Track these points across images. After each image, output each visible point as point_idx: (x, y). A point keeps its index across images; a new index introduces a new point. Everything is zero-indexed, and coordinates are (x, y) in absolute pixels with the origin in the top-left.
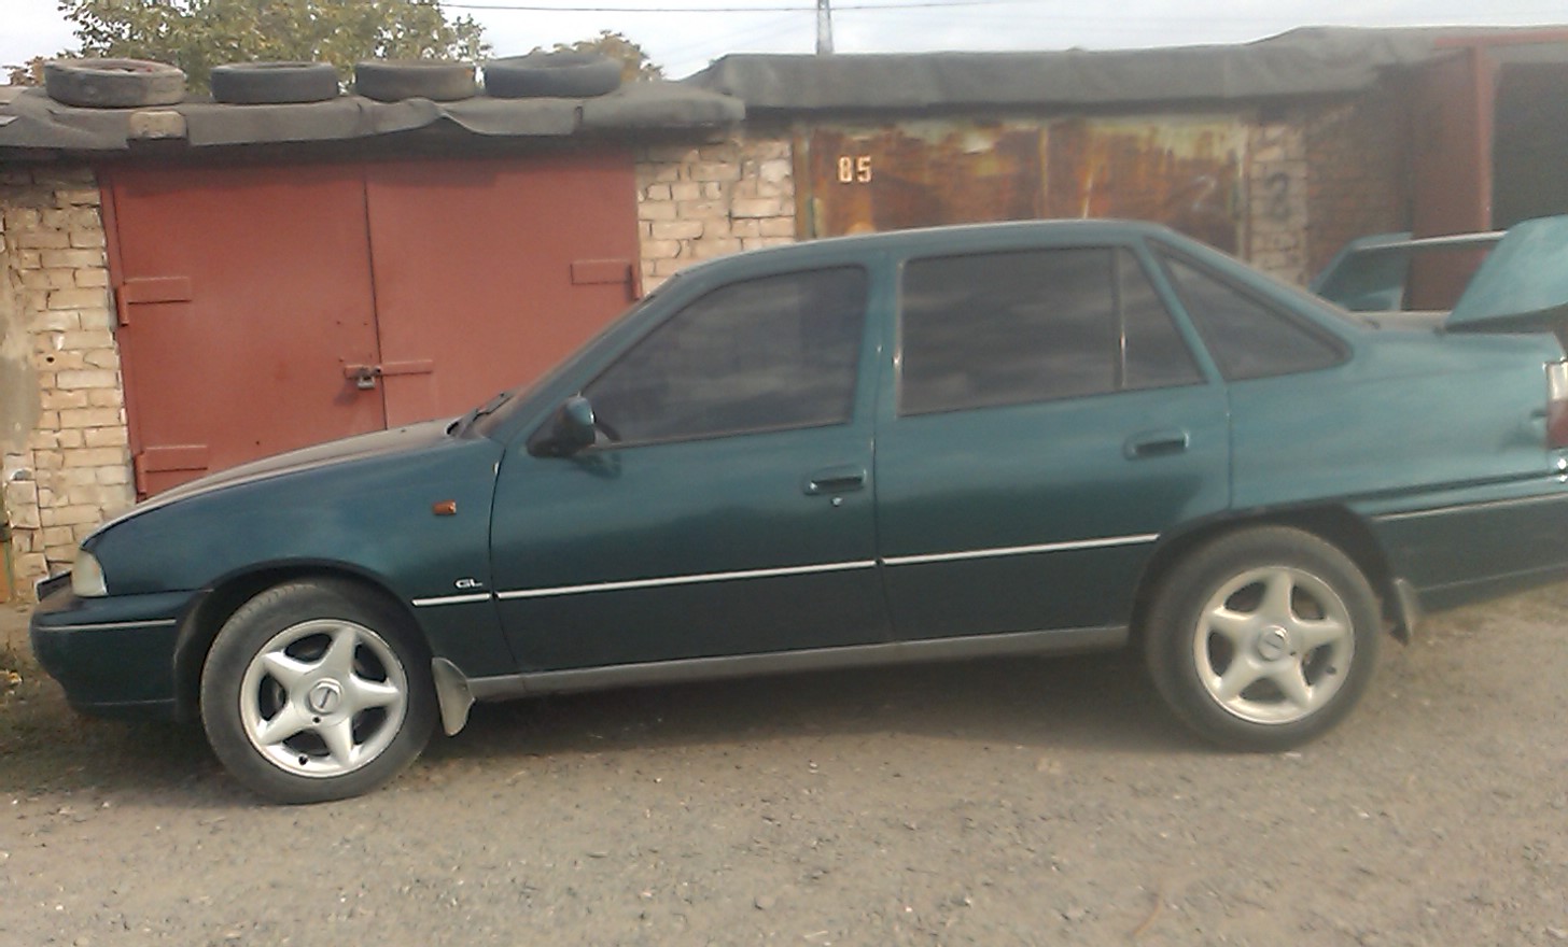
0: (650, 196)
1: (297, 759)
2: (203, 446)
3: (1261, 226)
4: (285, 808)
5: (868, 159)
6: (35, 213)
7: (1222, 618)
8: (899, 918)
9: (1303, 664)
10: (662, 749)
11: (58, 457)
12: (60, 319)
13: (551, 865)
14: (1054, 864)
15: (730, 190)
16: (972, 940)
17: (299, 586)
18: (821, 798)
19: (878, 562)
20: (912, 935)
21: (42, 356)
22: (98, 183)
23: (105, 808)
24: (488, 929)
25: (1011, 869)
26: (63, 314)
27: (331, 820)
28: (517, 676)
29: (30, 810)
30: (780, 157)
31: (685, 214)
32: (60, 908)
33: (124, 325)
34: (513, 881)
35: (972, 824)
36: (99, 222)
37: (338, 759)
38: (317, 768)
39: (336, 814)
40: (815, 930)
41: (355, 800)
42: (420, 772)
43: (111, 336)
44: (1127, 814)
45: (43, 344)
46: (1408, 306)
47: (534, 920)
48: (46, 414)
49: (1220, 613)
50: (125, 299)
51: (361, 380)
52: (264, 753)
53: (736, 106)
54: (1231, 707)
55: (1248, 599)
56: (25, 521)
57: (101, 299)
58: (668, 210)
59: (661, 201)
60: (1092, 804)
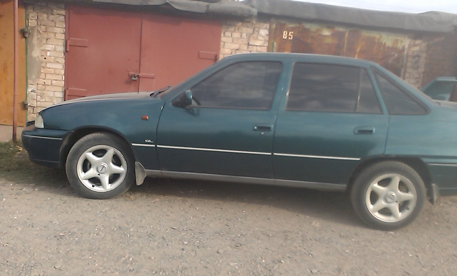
0: (225, 35)
1: (92, 185)
2: (85, 90)
3: (409, 70)
4: (86, 199)
5: (292, 33)
6: (46, 15)
7: (376, 188)
8: (260, 263)
9: (399, 205)
10: (200, 199)
11: (44, 87)
12: (49, 47)
13: (160, 229)
14: (311, 254)
15: (249, 36)
16: (281, 274)
17: (99, 134)
18: (244, 222)
19: (272, 154)
20: (263, 269)
21: (43, 57)
22: (65, 9)
23: (36, 191)
24: (136, 245)
25: (298, 254)
26: (50, 45)
27: (99, 205)
28: (160, 171)
29: (15, 188)
30: (266, 28)
31: (235, 42)
32: (16, 218)
33: (67, 51)
34: (147, 232)
35: (288, 238)
36: (64, 20)
37: (103, 187)
38: (97, 189)
39: (100, 203)
40: (234, 263)
41: (107, 200)
42: (128, 195)
43: (63, 54)
44: (337, 243)
45: (44, 54)
46: (451, 99)
47: (150, 245)
48: (42, 74)
49: (375, 185)
50: (68, 44)
51: (133, 78)
52: (82, 182)
53: (255, 11)
54: (374, 215)
55: (385, 183)
56: (32, 104)
57: (61, 43)
58: (230, 40)
59: (229, 37)
60: (326, 238)
